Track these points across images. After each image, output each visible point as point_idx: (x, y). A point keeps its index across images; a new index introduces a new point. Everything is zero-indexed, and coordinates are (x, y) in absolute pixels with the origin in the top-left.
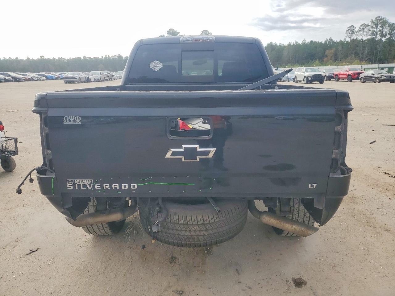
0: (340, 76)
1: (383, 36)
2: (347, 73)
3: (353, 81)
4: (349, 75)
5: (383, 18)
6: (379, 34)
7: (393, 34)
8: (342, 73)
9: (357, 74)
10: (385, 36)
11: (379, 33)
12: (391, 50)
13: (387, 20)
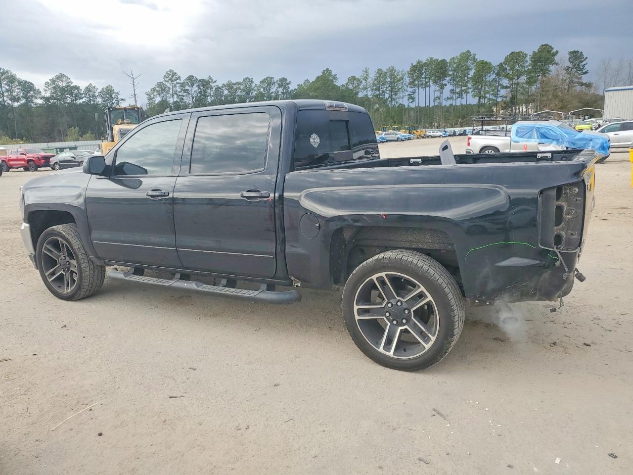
0: (11, 163)
1: (15, 99)
2: (24, 157)
3: (38, 169)
4: (29, 161)
5: (7, 72)
6: (7, 96)
7: (29, 98)
8: (13, 157)
9: (42, 158)
10: (18, 100)
11: (6, 94)
12: (34, 122)
13: (13, 73)
